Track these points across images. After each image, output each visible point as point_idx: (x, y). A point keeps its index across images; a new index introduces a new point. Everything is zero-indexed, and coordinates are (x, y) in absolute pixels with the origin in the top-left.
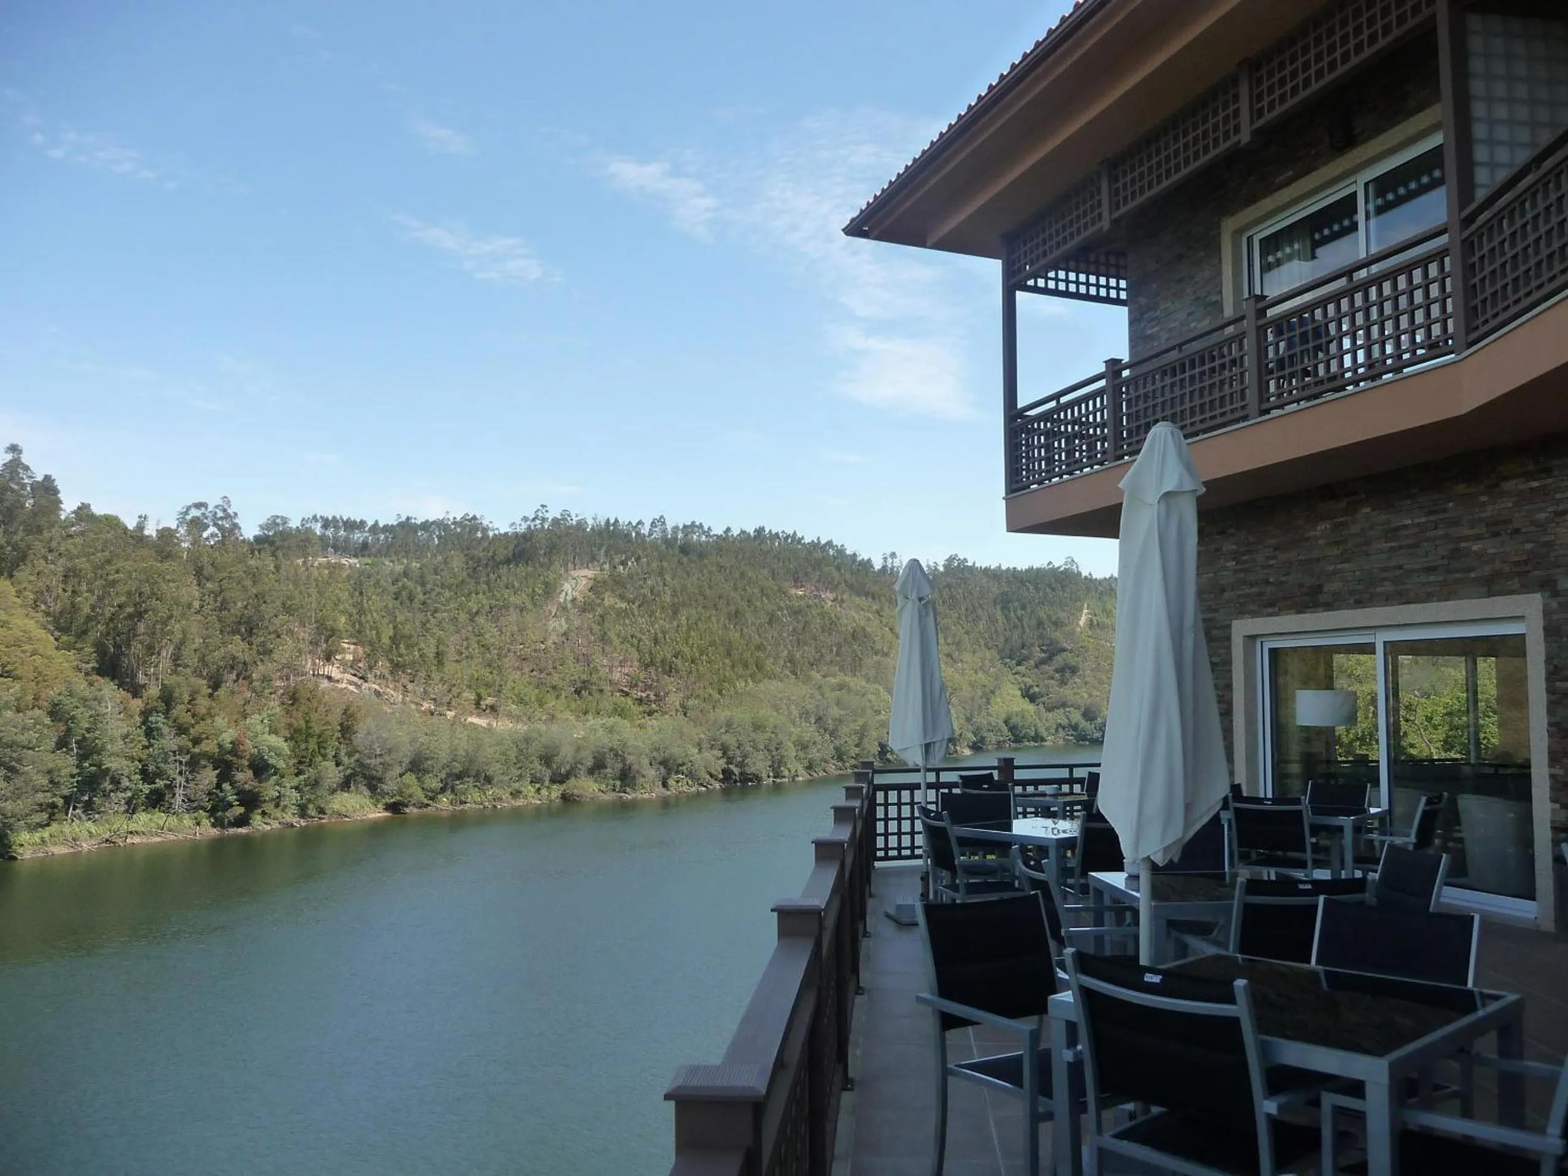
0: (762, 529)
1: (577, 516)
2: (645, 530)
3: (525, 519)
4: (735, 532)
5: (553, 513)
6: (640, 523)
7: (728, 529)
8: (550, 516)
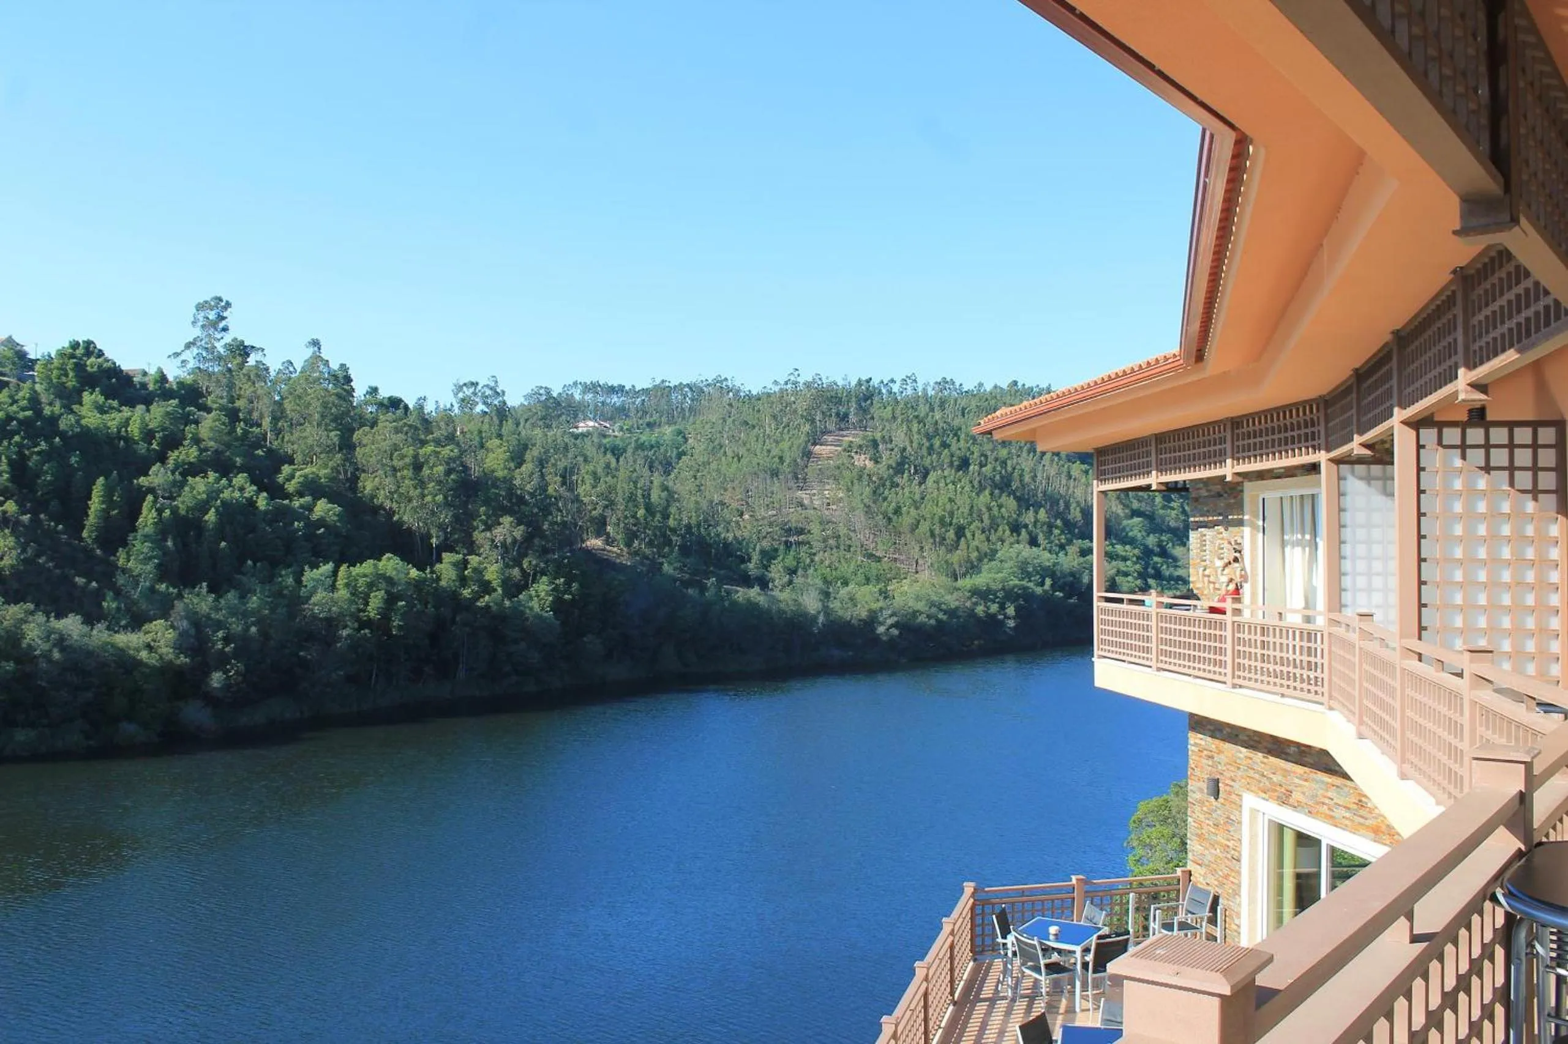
0: (1015, 383)
1: (827, 378)
2: (896, 388)
3: (776, 383)
4: (988, 387)
5: (806, 377)
6: (893, 381)
7: (981, 385)
8: (801, 380)
